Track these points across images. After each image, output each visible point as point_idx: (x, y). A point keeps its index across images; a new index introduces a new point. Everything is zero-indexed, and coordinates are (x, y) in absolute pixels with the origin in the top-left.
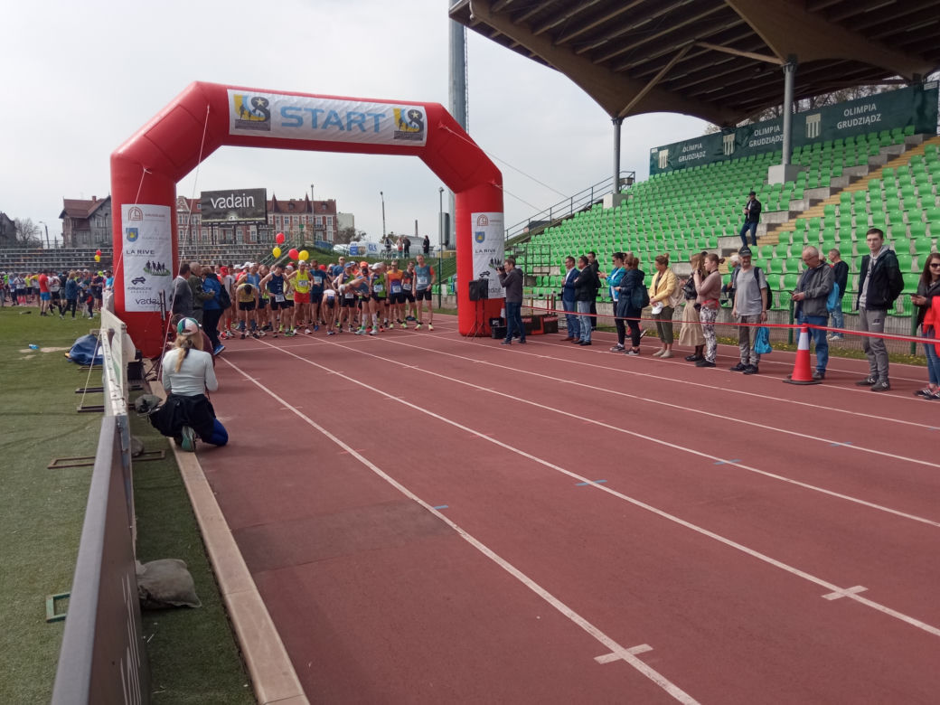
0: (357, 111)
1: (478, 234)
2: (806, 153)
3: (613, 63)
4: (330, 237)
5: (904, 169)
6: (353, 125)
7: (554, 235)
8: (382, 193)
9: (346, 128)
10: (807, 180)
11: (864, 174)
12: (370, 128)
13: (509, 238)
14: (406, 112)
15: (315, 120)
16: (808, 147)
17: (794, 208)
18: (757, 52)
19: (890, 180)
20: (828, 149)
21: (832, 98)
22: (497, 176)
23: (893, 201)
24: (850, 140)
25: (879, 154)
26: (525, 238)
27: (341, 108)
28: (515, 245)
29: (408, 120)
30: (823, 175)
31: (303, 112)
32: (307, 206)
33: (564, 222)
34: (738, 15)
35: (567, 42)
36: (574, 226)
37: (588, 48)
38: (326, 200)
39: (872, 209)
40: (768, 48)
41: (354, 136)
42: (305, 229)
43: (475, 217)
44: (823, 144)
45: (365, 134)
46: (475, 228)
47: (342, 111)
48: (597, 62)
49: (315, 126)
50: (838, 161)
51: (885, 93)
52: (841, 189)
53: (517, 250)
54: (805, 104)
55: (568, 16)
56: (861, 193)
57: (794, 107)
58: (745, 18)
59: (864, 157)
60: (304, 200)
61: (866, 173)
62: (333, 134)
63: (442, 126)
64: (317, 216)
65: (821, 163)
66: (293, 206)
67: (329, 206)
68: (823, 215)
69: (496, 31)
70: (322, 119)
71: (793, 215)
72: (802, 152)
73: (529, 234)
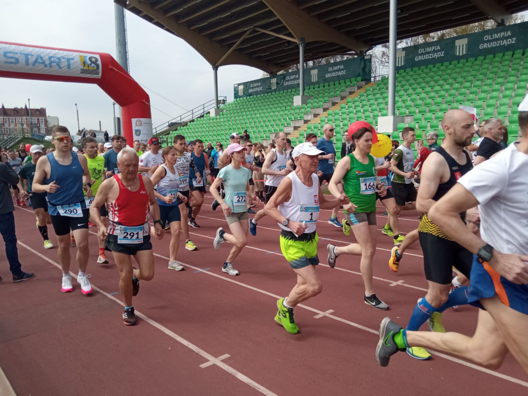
0: (55, 56)
1: (137, 131)
2: (311, 90)
3: (211, 36)
4: (43, 131)
5: (356, 99)
6: (53, 64)
7: (183, 131)
8: (76, 105)
9: (48, 66)
10: (312, 104)
11: (338, 101)
12: (65, 66)
13: (157, 132)
14: (87, 58)
15: (27, 61)
16: (312, 87)
17: (306, 118)
18: (285, 35)
19: (350, 104)
20: (321, 88)
21: (323, 61)
22: (146, 97)
23: (352, 115)
24: (332, 83)
25: (346, 91)
26: (166, 133)
27: (45, 53)
28: (161, 136)
29: (89, 63)
30: (319, 101)
31: (19, 55)
32: (26, 112)
33: (189, 124)
34: (275, 14)
35: (185, 22)
36: (194, 126)
37: (197, 26)
38: (39, 108)
39: (342, 119)
40: (290, 33)
41: (54, 71)
42: (25, 126)
43: (134, 121)
44: (319, 85)
45: (61, 70)
46: (134, 128)
47: (45, 55)
48: (202, 34)
49: (27, 63)
50: (326, 94)
51: (348, 60)
52: (328, 109)
53: (162, 140)
54: (311, 63)
55: (185, 7)
56: (337, 111)
57: (305, 65)
58: (278, 17)
59: (338, 92)
60: (24, 107)
61: (339, 101)
62: (40, 69)
63: (110, 67)
64: (33, 118)
65: (318, 95)
66: (16, 112)
67: (42, 112)
68: (320, 122)
69: (143, 12)
70: (32, 60)
71: (306, 122)
72: (309, 89)
73: (169, 130)
